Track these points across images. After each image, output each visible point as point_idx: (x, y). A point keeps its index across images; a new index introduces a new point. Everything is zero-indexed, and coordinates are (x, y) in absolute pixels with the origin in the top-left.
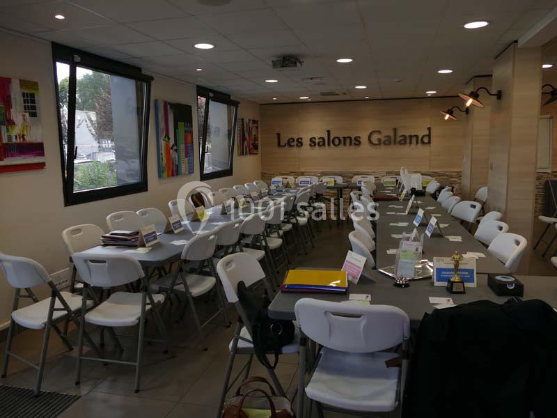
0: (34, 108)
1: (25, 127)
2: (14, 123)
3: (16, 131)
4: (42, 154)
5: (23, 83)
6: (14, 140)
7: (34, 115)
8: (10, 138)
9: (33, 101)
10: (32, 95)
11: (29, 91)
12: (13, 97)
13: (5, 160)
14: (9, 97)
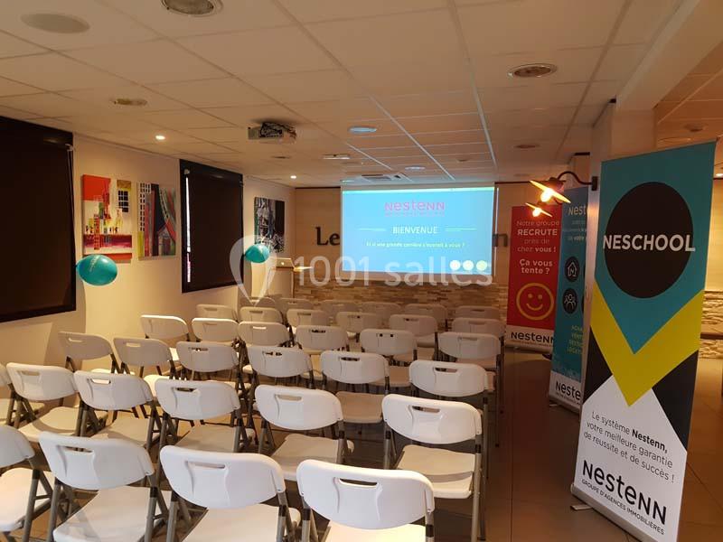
0: (126, 204)
1: (118, 221)
2: (110, 218)
3: (111, 224)
4: (130, 246)
5: (120, 183)
6: (109, 232)
7: (126, 210)
8: (106, 230)
9: (126, 198)
10: (126, 193)
11: (123, 190)
12: (111, 195)
13: (101, 249)
14: (108, 195)
